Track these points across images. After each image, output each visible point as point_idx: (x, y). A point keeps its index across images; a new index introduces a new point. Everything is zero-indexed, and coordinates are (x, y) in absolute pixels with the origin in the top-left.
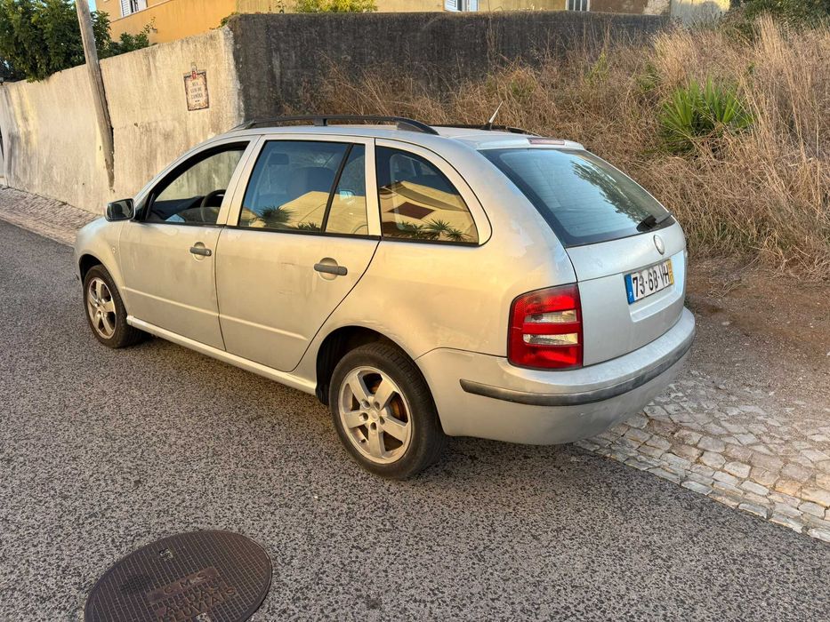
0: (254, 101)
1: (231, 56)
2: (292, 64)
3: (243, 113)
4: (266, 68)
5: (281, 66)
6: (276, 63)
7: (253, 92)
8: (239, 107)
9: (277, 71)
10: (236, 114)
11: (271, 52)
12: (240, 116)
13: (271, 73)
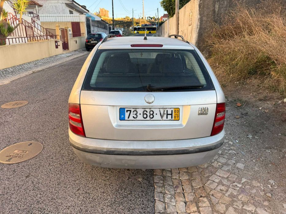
0: (204, 22)
1: (198, 6)
2: (224, 6)
3: (199, 27)
4: (212, 9)
5: (219, 8)
6: (217, 6)
7: (204, 18)
8: (198, 24)
9: (217, 10)
10: (196, 27)
11: (215, 2)
12: (197, 28)
13: (214, 11)
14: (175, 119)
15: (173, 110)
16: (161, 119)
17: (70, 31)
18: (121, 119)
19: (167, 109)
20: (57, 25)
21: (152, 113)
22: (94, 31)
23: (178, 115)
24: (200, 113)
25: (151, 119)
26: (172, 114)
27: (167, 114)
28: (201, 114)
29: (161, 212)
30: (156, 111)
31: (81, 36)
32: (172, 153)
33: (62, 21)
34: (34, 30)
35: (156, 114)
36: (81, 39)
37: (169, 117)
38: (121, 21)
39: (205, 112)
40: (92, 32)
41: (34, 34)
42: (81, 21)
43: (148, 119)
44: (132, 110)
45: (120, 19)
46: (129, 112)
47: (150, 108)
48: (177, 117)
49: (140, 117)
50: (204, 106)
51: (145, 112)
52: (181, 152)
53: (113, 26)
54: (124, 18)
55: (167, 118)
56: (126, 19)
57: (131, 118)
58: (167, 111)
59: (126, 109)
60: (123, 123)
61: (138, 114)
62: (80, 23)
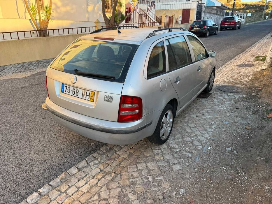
14: (91, 100)
15: (90, 92)
16: (82, 98)
17: (180, 18)
18: (62, 92)
19: (87, 91)
20: (164, 13)
21: (77, 91)
22: (205, 18)
23: (93, 98)
24: (105, 99)
25: (77, 96)
26: (89, 96)
27: (86, 95)
28: (106, 101)
29: (79, 168)
30: (80, 91)
31: (189, 22)
32: (83, 126)
33: (175, 8)
34: (146, 18)
35: (80, 93)
36: (187, 26)
37: (88, 97)
38: (253, 5)
39: (109, 100)
40: (202, 19)
41: (146, 21)
42: (192, 8)
43: (75, 95)
44: (68, 87)
45: (253, 3)
46: (66, 87)
47: (77, 88)
48: (92, 99)
49: (71, 93)
50: (110, 95)
51: (74, 90)
52: (88, 126)
53: (233, 11)
54: (259, 2)
55: (86, 98)
56: (261, 3)
57: (67, 92)
58: (87, 92)
59: (65, 85)
60: (62, 94)
61: (70, 90)
62: (191, 10)
